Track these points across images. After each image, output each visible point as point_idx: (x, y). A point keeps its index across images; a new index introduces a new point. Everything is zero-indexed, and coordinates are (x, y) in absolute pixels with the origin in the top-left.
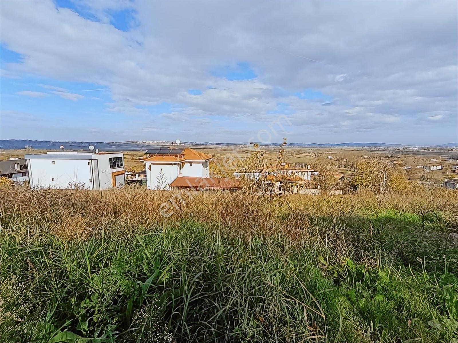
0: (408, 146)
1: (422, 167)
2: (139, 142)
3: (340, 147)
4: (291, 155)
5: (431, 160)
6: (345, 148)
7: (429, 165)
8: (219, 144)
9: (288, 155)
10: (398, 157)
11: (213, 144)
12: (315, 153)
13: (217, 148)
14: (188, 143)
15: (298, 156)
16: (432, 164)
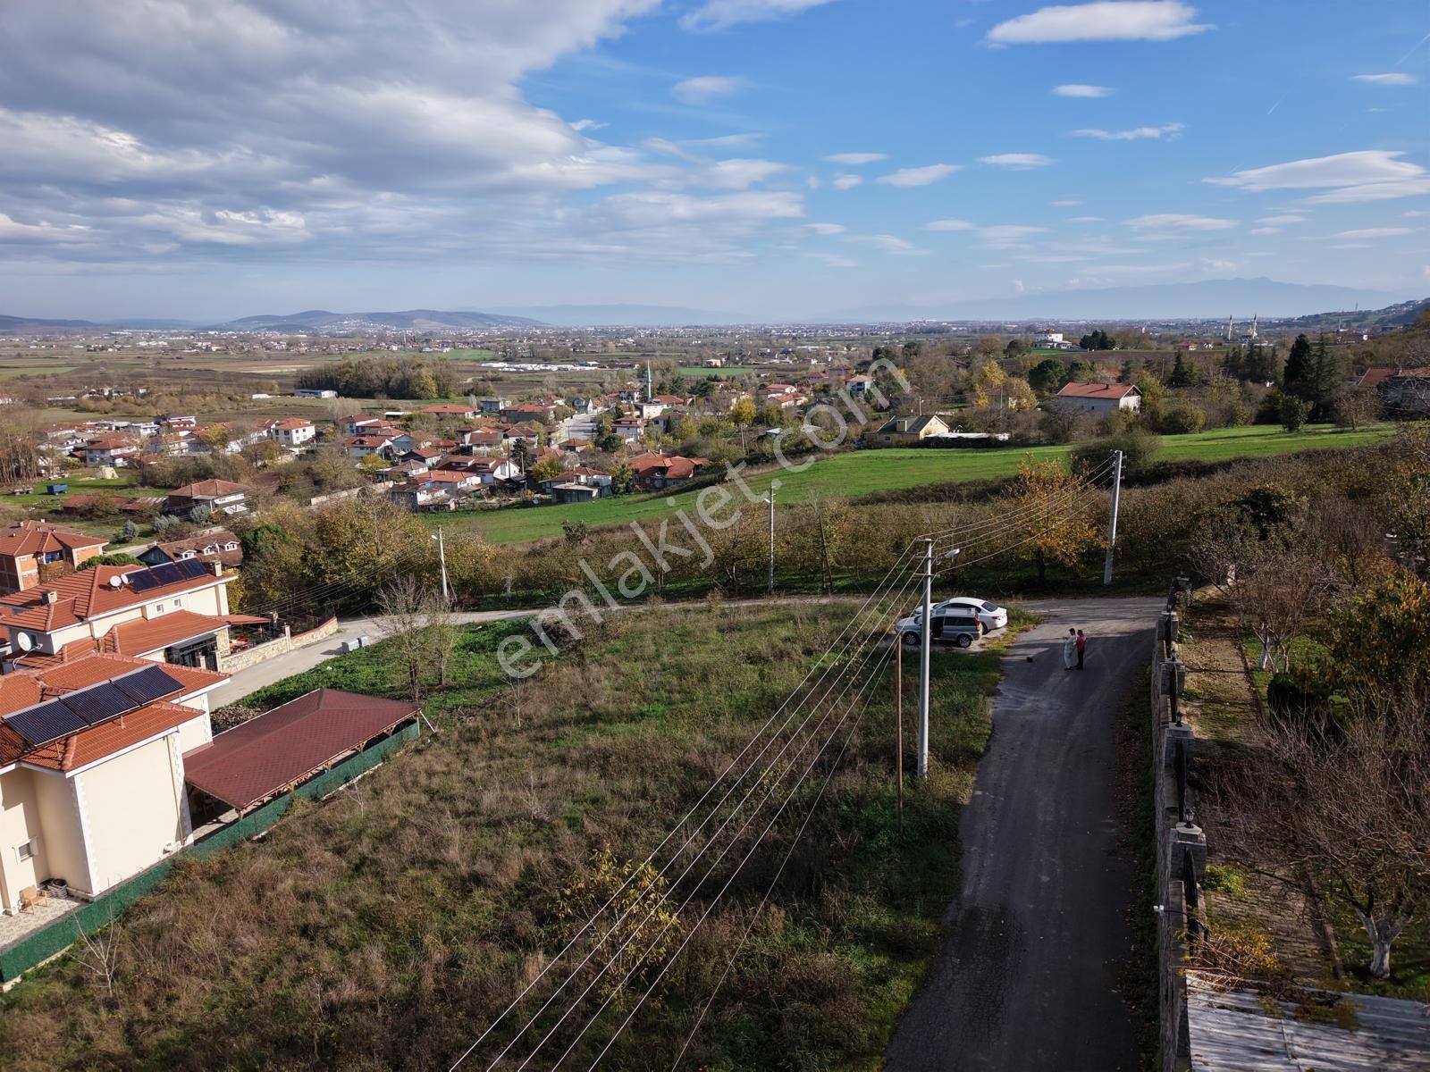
1: (265, 434)
5: (254, 396)
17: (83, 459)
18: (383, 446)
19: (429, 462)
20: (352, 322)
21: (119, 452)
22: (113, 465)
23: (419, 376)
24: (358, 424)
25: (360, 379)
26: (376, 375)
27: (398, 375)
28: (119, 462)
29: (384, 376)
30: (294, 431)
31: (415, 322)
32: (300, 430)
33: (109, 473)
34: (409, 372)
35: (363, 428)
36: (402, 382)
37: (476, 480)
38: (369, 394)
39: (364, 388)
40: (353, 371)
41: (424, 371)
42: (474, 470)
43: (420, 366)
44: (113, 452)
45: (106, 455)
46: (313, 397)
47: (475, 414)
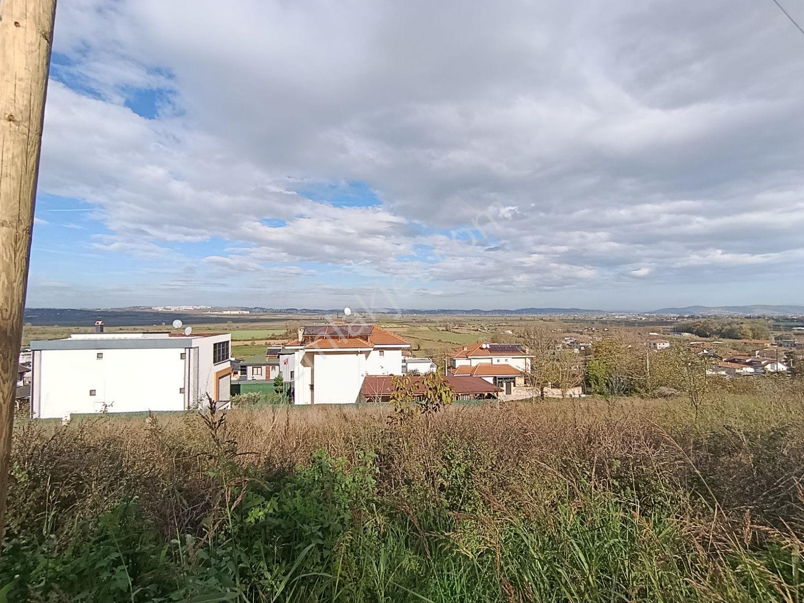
0: (612, 313)
1: (645, 344)
2: (156, 308)
3: (517, 315)
4: (444, 328)
5: (651, 334)
7: (654, 341)
8: (314, 311)
9: (440, 328)
10: (606, 330)
11: (304, 311)
12: (482, 325)
13: (313, 317)
14: (257, 310)
15: (456, 330)
16: (658, 340)
17: (570, 346)
18: (702, 352)
19: (724, 360)
20: (717, 310)
21: (583, 344)
22: (580, 349)
23: (741, 328)
24: (692, 343)
25: (706, 329)
26: (714, 327)
27: (728, 327)
28: (582, 348)
29: (719, 327)
30: (658, 344)
31: (755, 310)
32: (662, 344)
33: (576, 351)
34: (735, 326)
35: (694, 345)
36: (730, 330)
37: (750, 370)
38: (709, 336)
39: (707, 333)
40: (701, 325)
41: (744, 326)
42: (750, 364)
43: (742, 323)
44: (581, 344)
45: (578, 345)
46: (679, 335)
47: (772, 345)
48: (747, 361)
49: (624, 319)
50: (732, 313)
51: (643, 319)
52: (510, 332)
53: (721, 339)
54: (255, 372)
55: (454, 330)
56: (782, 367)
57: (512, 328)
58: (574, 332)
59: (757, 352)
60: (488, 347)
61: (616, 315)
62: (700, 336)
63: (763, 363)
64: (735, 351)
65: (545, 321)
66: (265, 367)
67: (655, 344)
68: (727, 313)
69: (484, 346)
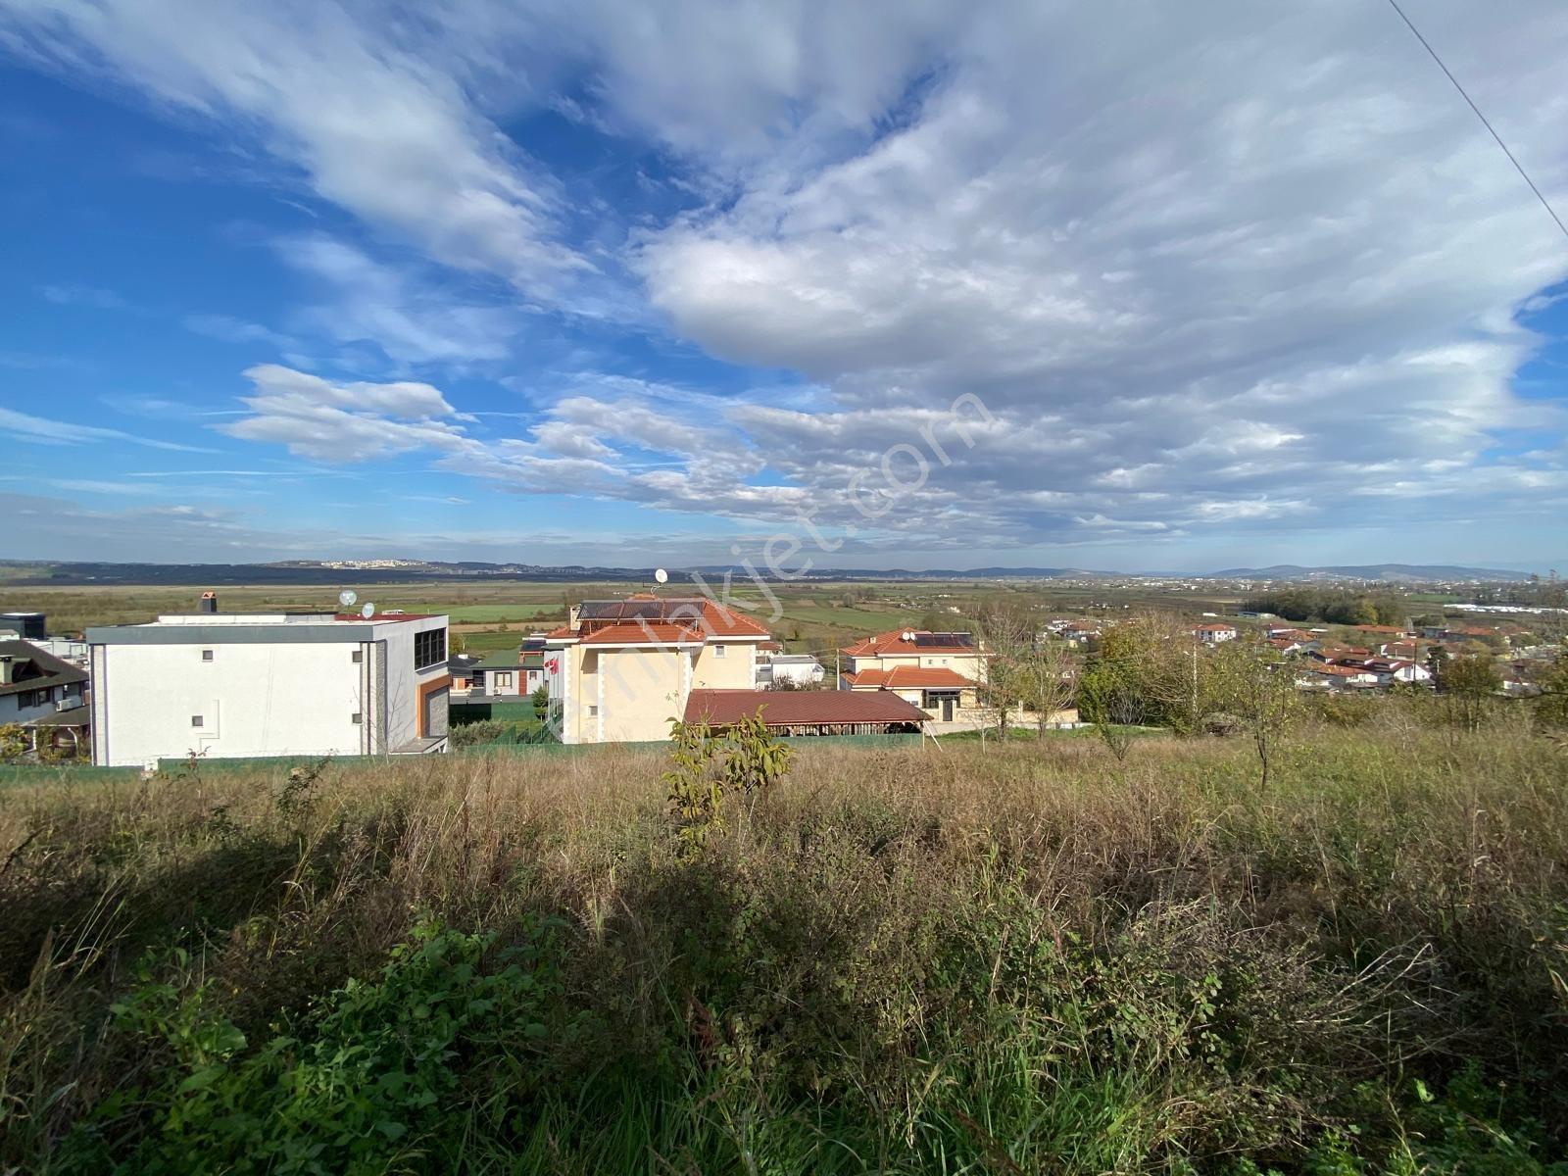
0: (1138, 576)
1: (1194, 632)
3: (971, 580)
5: (1205, 614)
6: (983, 581)
7: (1209, 628)
9: (835, 603)
10: (1127, 607)
12: (908, 597)
15: (865, 607)
16: (1216, 626)
17: (1062, 635)
18: (1291, 648)
19: (1328, 661)
20: (1318, 574)
21: (1084, 633)
22: (1079, 641)
23: (1359, 606)
24: (1274, 631)
25: (1298, 606)
26: (1314, 603)
27: (1337, 604)
28: (1083, 639)
29: (1323, 604)
30: (1216, 633)
31: (1383, 574)
32: (1222, 632)
33: (1072, 643)
34: (1349, 602)
35: (1279, 634)
36: (1340, 610)
37: (1371, 678)
38: (1303, 619)
39: (1301, 613)
40: (1293, 599)
41: (1365, 602)
42: (1371, 669)
43: (1361, 597)
44: (1080, 632)
45: (1076, 634)
46: (1253, 617)
47: (1409, 634)
48: (1366, 663)
49: (1160, 588)
50: (1345, 578)
51: (1193, 588)
52: (956, 610)
53: (1325, 624)
54: (500, 682)
55: (858, 606)
56: (1421, 674)
57: (960, 603)
58: (1069, 610)
59: (1383, 647)
60: (913, 637)
61: (1146, 581)
62: (1288, 619)
63: (1392, 666)
64: (1347, 646)
65: (1017, 590)
66: (517, 672)
67: (1210, 633)
68: (1335, 579)
69: (906, 636)
